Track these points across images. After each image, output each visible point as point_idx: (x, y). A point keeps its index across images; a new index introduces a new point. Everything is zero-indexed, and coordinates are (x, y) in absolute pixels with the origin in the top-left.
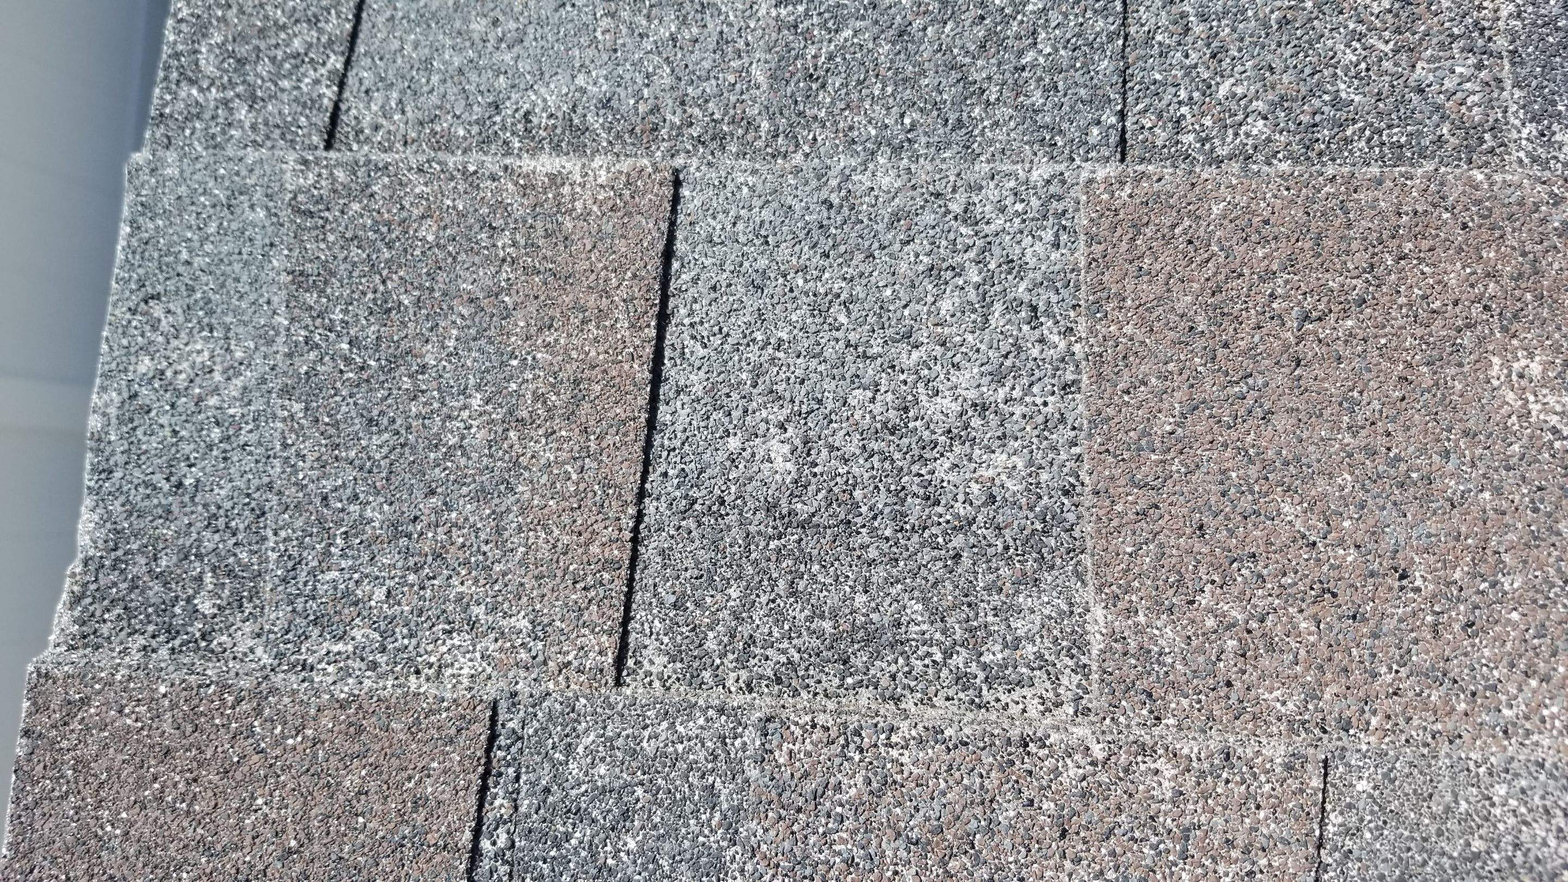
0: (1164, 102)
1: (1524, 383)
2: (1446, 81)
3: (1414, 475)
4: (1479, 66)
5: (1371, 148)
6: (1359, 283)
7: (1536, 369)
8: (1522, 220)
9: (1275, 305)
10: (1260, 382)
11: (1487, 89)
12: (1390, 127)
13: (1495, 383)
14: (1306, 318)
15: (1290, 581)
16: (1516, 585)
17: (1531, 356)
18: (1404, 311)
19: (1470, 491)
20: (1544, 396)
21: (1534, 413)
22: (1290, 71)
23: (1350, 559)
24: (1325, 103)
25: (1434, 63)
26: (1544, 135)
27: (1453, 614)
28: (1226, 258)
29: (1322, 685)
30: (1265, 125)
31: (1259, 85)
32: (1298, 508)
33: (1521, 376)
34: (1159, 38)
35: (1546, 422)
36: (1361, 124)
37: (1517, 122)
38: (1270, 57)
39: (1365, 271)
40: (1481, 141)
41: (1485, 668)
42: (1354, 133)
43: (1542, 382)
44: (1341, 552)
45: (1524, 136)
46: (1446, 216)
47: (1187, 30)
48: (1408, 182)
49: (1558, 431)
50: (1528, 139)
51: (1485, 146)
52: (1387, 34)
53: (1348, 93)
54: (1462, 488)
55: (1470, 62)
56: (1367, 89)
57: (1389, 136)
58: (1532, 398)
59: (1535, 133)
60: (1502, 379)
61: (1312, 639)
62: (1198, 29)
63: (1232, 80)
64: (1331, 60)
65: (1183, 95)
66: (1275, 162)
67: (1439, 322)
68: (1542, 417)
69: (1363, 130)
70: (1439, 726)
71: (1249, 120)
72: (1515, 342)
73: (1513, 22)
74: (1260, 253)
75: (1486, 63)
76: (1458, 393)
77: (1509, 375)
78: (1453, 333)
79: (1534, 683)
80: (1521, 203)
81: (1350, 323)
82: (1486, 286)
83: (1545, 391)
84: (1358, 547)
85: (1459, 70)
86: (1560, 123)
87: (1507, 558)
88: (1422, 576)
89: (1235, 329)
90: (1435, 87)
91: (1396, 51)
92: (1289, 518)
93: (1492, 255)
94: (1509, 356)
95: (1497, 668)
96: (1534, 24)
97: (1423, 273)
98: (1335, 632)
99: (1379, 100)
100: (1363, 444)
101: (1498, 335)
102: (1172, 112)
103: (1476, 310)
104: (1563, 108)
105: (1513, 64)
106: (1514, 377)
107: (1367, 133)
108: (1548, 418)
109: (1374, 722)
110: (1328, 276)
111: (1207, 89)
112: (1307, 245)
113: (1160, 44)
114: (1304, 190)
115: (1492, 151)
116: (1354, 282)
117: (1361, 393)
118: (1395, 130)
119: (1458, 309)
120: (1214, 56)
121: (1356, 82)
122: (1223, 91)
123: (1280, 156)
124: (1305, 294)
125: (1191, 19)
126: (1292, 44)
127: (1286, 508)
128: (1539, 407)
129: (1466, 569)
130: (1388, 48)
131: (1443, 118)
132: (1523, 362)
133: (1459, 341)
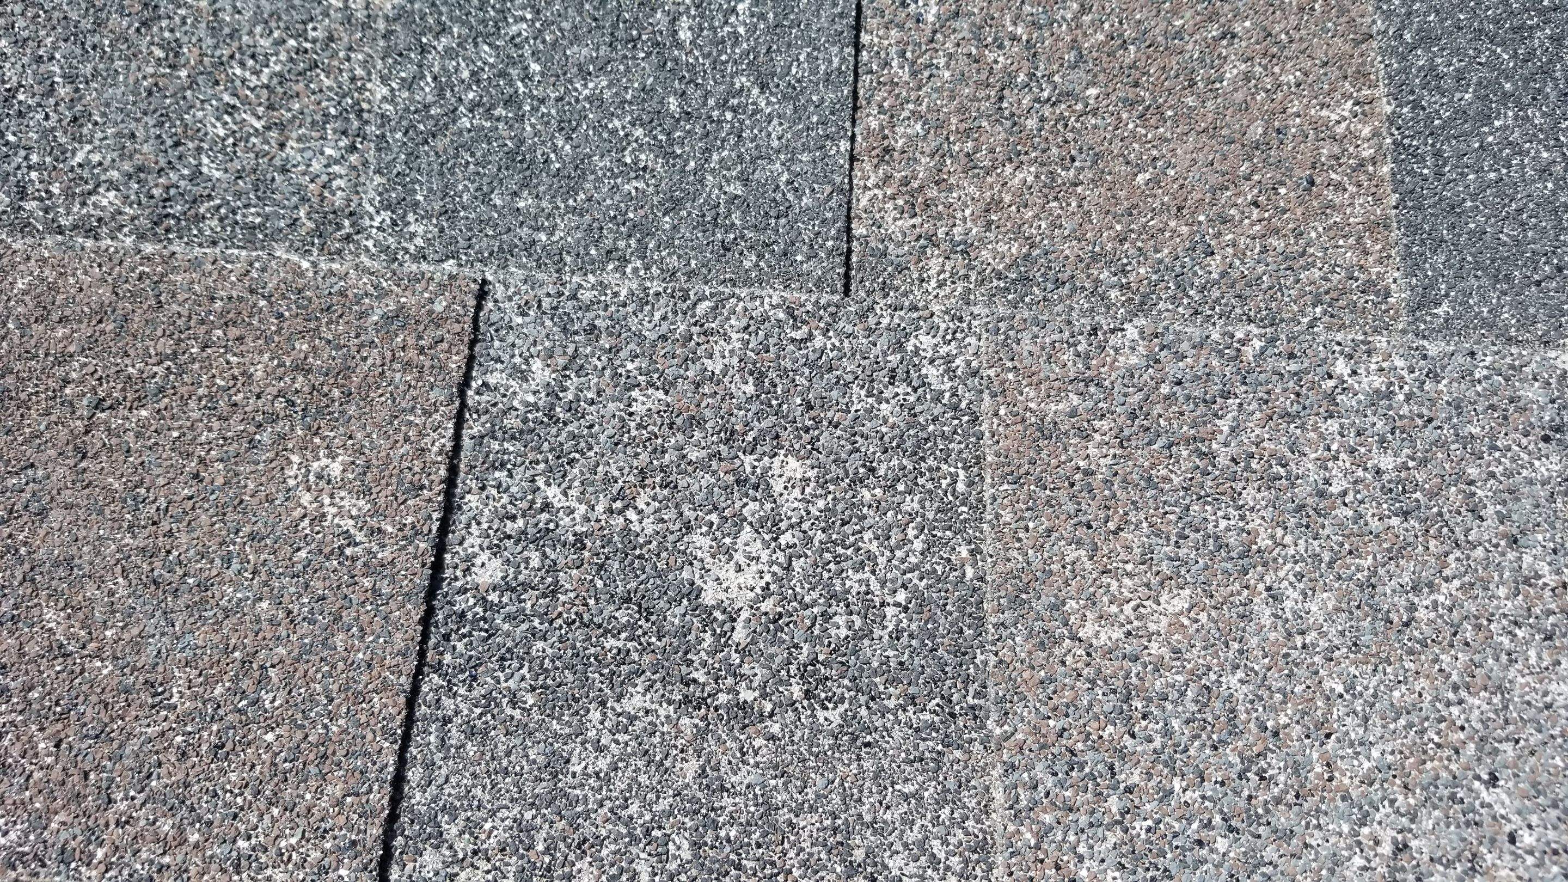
0: (14, 165)
1: (322, 484)
2: (314, 163)
3: (191, 581)
4: (353, 148)
5: (223, 228)
6: (159, 369)
7: (336, 469)
8: (340, 312)
9: (68, 391)
10: (40, 473)
11: (354, 173)
12: (247, 206)
13: (291, 482)
14: (98, 405)
15: (36, 695)
16: (277, 704)
17: (333, 457)
18: (204, 402)
19: (248, 598)
20: (342, 499)
21: (329, 517)
22: (152, 141)
23: (105, 672)
24: (183, 177)
25: (303, 143)
26: (397, 225)
27: (206, 734)
28: (22, 337)
29: (50, 812)
30: (116, 197)
31: (115, 154)
32: (62, 614)
33: (319, 477)
34: (21, 97)
35: (339, 526)
36: (218, 202)
37: (371, 210)
38: (134, 124)
39: (167, 358)
40: (339, 227)
41: (228, 795)
42: (208, 210)
43: (340, 483)
44: (99, 664)
45: (376, 224)
46: (262, 303)
47: (52, 90)
48: (229, 266)
49: (350, 537)
50: (378, 228)
51: (343, 232)
52: (260, 110)
53: (210, 168)
54: (239, 595)
55: (341, 144)
56: (229, 165)
57: (244, 216)
58: (327, 501)
59: (388, 221)
60: (300, 478)
61: (49, 760)
62: (63, 91)
63: (88, 147)
64: (198, 133)
65: (34, 158)
66: (120, 236)
67: (238, 416)
68: (336, 521)
69: (219, 207)
70: (167, 860)
71: (101, 190)
72: (317, 440)
73: (386, 106)
74: (60, 332)
75: (359, 146)
76: (249, 492)
77: (306, 476)
78: (252, 429)
79: (275, 811)
80: (342, 294)
81: (144, 413)
82: (294, 380)
83: (343, 494)
84: (116, 658)
85: (328, 151)
86: (415, 213)
87: (272, 673)
88: (180, 692)
89: (22, 415)
90: (302, 168)
91: (268, 128)
92: (50, 625)
93: (305, 347)
94: (309, 456)
95: (241, 794)
96: (407, 110)
97: (228, 363)
98: (73, 753)
99: (240, 178)
100: (141, 545)
101: (300, 432)
102: (19, 176)
103: (280, 405)
104: (421, 198)
105: (379, 150)
106: (312, 478)
107: (223, 211)
108: (342, 523)
109: (100, 853)
110: (128, 361)
111: (63, 154)
112: (110, 327)
113: (20, 102)
114: (118, 268)
115: (348, 238)
116: (155, 369)
117: (148, 490)
118: (253, 210)
119: (260, 402)
120: (75, 119)
121: (220, 156)
122: (80, 157)
123: (126, 230)
124: (100, 379)
125: (57, 79)
126: (159, 113)
127: (49, 614)
128: (333, 510)
129: (227, 684)
130: (258, 125)
131: (304, 200)
132: (325, 461)
133: (258, 437)
